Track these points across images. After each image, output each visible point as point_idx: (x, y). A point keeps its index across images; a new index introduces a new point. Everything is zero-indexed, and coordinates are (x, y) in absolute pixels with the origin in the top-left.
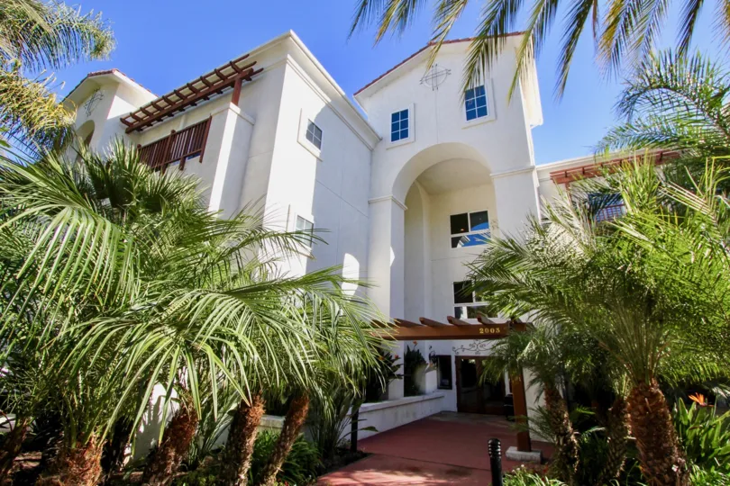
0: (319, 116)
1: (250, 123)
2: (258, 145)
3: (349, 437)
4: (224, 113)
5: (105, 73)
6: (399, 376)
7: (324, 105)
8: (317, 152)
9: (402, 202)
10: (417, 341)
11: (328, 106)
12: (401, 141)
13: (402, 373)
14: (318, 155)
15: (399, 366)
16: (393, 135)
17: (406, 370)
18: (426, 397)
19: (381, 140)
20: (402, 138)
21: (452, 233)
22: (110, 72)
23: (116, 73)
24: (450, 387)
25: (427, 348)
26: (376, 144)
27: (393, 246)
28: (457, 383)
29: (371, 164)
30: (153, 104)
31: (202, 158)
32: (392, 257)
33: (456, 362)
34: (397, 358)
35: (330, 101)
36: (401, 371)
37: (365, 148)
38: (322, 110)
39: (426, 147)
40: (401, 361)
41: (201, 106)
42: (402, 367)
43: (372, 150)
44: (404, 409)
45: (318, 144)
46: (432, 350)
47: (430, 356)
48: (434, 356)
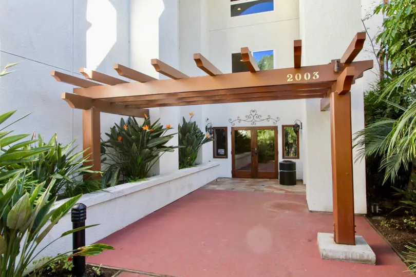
6: (172, 148)
13: (176, 144)
15: (170, 136)
17: (181, 142)
18: (203, 167)
24: (225, 156)
25: (204, 120)
28: (232, 152)
33: (232, 134)
36: (174, 142)
40: (176, 130)
42: (176, 137)
46: (209, 122)
47: (207, 129)
48: (211, 128)
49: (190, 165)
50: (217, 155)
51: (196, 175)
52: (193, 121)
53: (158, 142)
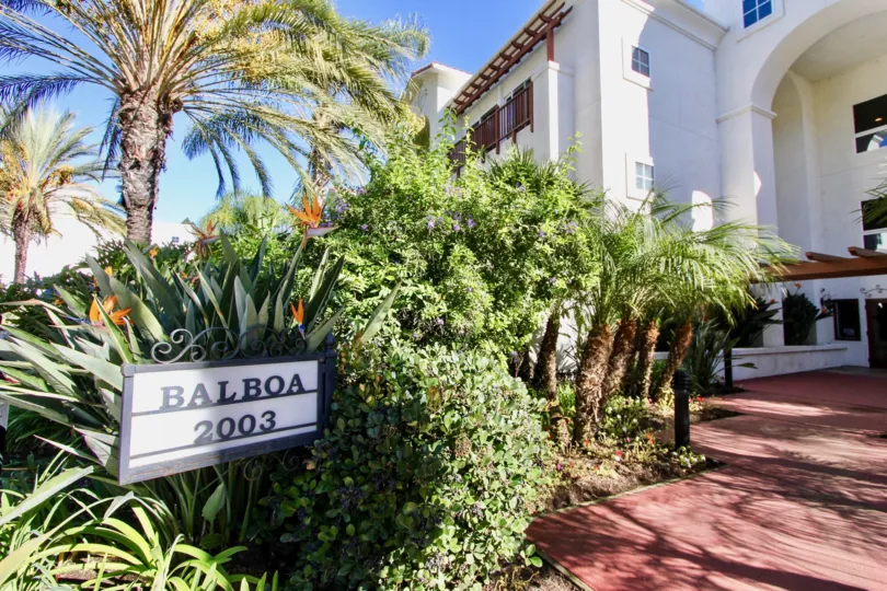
0: (644, 36)
1: (569, 76)
2: (584, 97)
3: (722, 374)
4: (544, 73)
5: (425, 69)
6: (777, 322)
7: (646, 17)
8: (645, 81)
9: (768, 109)
10: (802, 282)
11: (652, 17)
12: (760, 23)
13: (781, 319)
14: (648, 85)
15: (776, 311)
16: (745, 17)
17: (785, 316)
18: (817, 348)
19: (727, 30)
20: (762, 16)
21: (857, 131)
22: (430, 66)
23: (436, 66)
24: (857, 337)
25: (816, 291)
26: (721, 39)
27: (757, 170)
28: (869, 333)
29: (715, 69)
30: (472, 84)
31: (532, 127)
32: (757, 184)
33: (866, 307)
34: (773, 302)
35: (652, 9)
36: (779, 316)
37: (706, 50)
38: (646, 26)
39: (806, 18)
40: (779, 305)
41: (513, 71)
42: (781, 311)
43: (714, 50)
44: (787, 358)
45: (646, 72)
46: (825, 293)
47: (822, 301)
48: (829, 301)
49: (800, 343)
50: (840, 335)
51: (808, 354)
52: (800, 293)
53: (763, 315)
